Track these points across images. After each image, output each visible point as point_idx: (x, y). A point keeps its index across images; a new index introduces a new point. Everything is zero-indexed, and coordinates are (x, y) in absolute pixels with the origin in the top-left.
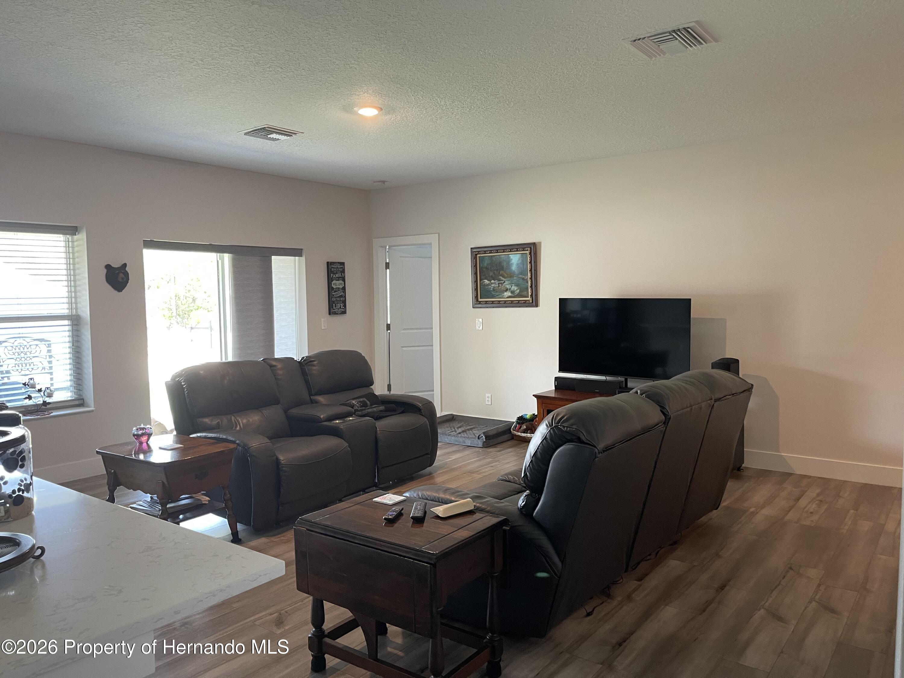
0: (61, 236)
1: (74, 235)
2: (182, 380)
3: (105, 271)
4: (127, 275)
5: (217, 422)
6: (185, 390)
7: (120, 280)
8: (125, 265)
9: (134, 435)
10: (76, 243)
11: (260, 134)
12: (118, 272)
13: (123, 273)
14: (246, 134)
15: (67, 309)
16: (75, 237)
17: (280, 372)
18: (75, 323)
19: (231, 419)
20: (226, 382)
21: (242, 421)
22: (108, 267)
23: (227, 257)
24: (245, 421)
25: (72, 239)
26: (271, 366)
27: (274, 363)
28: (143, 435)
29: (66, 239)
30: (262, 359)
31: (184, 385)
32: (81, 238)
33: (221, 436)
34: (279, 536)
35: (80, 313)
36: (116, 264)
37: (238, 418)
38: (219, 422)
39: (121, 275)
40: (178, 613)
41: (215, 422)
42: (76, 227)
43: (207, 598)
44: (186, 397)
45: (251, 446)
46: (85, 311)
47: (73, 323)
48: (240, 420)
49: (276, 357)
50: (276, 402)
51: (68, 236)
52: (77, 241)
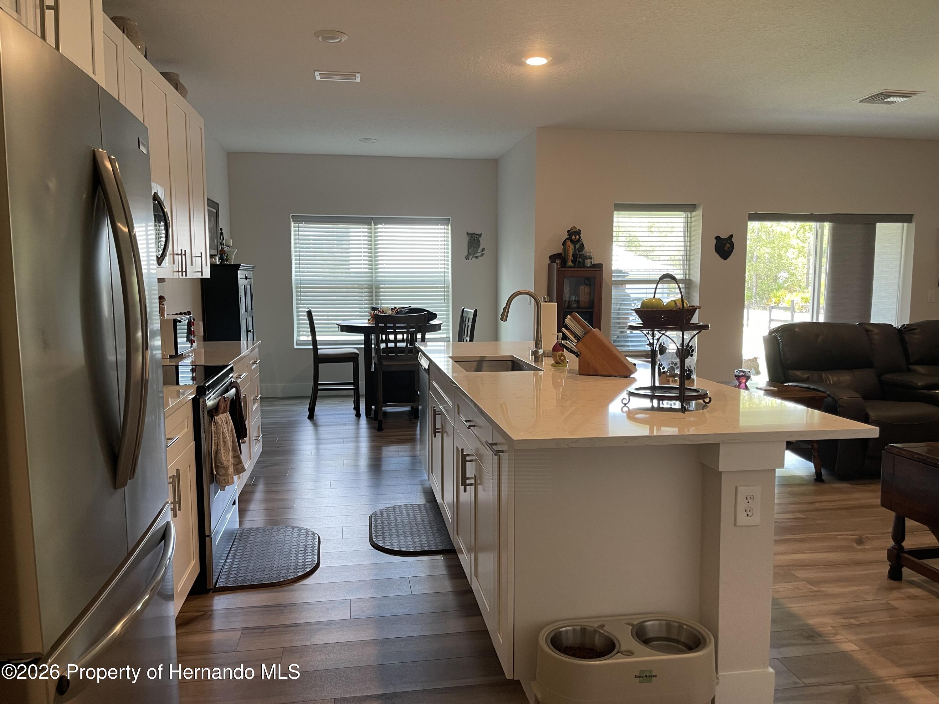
0: (682, 213)
1: (692, 212)
2: (778, 335)
3: (715, 241)
4: (732, 244)
5: (808, 375)
6: (781, 344)
7: (726, 249)
8: (731, 236)
9: (736, 376)
10: (693, 219)
11: (876, 100)
12: (725, 242)
13: (729, 243)
14: (861, 102)
15: (682, 274)
16: (693, 214)
17: (876, 337)
18: (688, 286)
19: (822, 375)
20: (819, 340)
21: (832, 378)
22: (718, 238)
23: (827, 226)
24: (835, 379)
25: (691, 215)
26: (867, 331)
27: (870, 328)
28: (743, 376)
29: (686, 216)
30: (857, 323)
31: (780, 339)
32: (698, 214)
33: (812, 387)
34: (862, 486)
35: (692, 278)
36: (724, 236)
37: (828, 375)
38: (809, 377)
39: (728, 245)
40: (802, 436)
41: (806, 376)
42: (695, 205)
43: (821, 433)
44: (781, 350)
45: (841, 398)
46: (696, 277)
47: (686, 287)
48: (830, 377)
49: (871, 322)
50: (870, 365)
51: (688, 213)
52: (694, 217)
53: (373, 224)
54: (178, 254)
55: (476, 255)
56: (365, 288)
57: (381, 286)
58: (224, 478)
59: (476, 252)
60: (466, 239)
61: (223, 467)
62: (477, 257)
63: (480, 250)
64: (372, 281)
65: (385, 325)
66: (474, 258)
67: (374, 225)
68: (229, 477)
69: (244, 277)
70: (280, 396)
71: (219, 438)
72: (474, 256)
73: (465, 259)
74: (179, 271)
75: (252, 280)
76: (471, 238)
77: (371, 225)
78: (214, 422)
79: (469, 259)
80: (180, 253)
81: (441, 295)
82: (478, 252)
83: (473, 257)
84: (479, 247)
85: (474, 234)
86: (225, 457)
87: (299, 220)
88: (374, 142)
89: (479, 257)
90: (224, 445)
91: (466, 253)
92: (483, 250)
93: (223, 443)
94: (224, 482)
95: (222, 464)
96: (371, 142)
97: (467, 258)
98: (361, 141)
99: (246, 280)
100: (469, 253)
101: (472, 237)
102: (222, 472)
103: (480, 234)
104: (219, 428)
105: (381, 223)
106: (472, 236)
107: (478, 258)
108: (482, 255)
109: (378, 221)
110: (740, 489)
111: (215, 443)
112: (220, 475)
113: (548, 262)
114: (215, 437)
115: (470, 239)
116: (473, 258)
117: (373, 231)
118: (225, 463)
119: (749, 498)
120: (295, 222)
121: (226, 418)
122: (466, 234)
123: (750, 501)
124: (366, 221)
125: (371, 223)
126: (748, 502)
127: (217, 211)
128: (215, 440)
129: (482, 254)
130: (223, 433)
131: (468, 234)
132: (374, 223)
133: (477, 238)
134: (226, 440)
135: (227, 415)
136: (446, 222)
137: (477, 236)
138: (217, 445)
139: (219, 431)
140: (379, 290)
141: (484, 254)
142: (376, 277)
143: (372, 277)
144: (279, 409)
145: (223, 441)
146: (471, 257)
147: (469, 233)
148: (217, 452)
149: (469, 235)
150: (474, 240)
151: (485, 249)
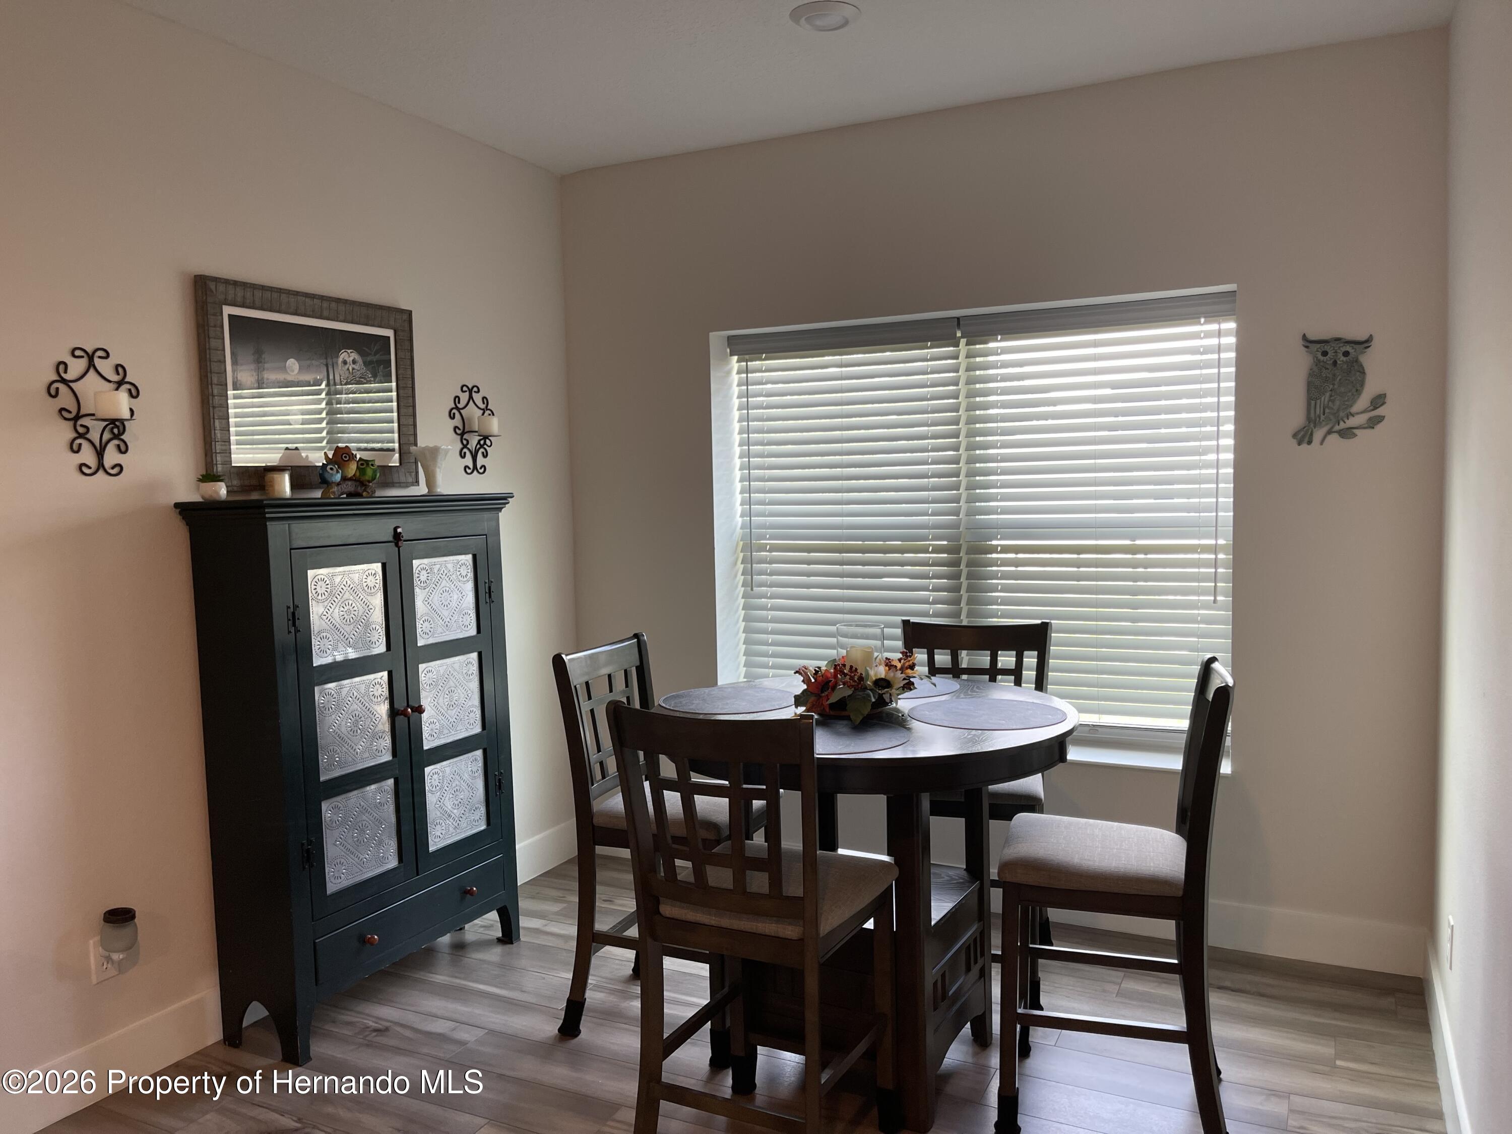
53: (963, 340)
55: (1342, 425)
59: (1343, 414)
60: (1299, 365)
62: (1347, 433)
63: (1363, 401)
64: (956, 526)
66: (1334, 438)
67: (968, 344)
72: (1337, 428)
73: (1294, 442)
76: (1322, 358)
77: (957, 345)
79: (1310, 443)
81: (1205, 578)
82: (1354, 409)
83: (1329, 432)
84: (1359, 392)
85: (1338, 340)
87: (744, 347)
89: (1356, 431)
91: (1297, 417)
92: (1379, 401)
97: (1304, 437)
100: (1312, 421)
101: (1325, 354)
105: (991, 335)
106: (1327, 348)
107: (1355, 435)
108: (1374, 422)
115: (1317, 362)
116: (1329, 437)
117: (963, 361)
120: (739, 353)
122: (1299, 342)
124: (942, 333)
125: (957, 338)
129: (1370, 419)
131: (1308, 342)
132: (965, 337)
133: (1346, 354)
137: (1348, 348)
141: (1381, 418)
142: (971, 513)
143: (957, 513)
146: (1318, 434)
147: (1311, 337)
149: (1315, 347)
150: (1335, 363)
151: (1388, 400)
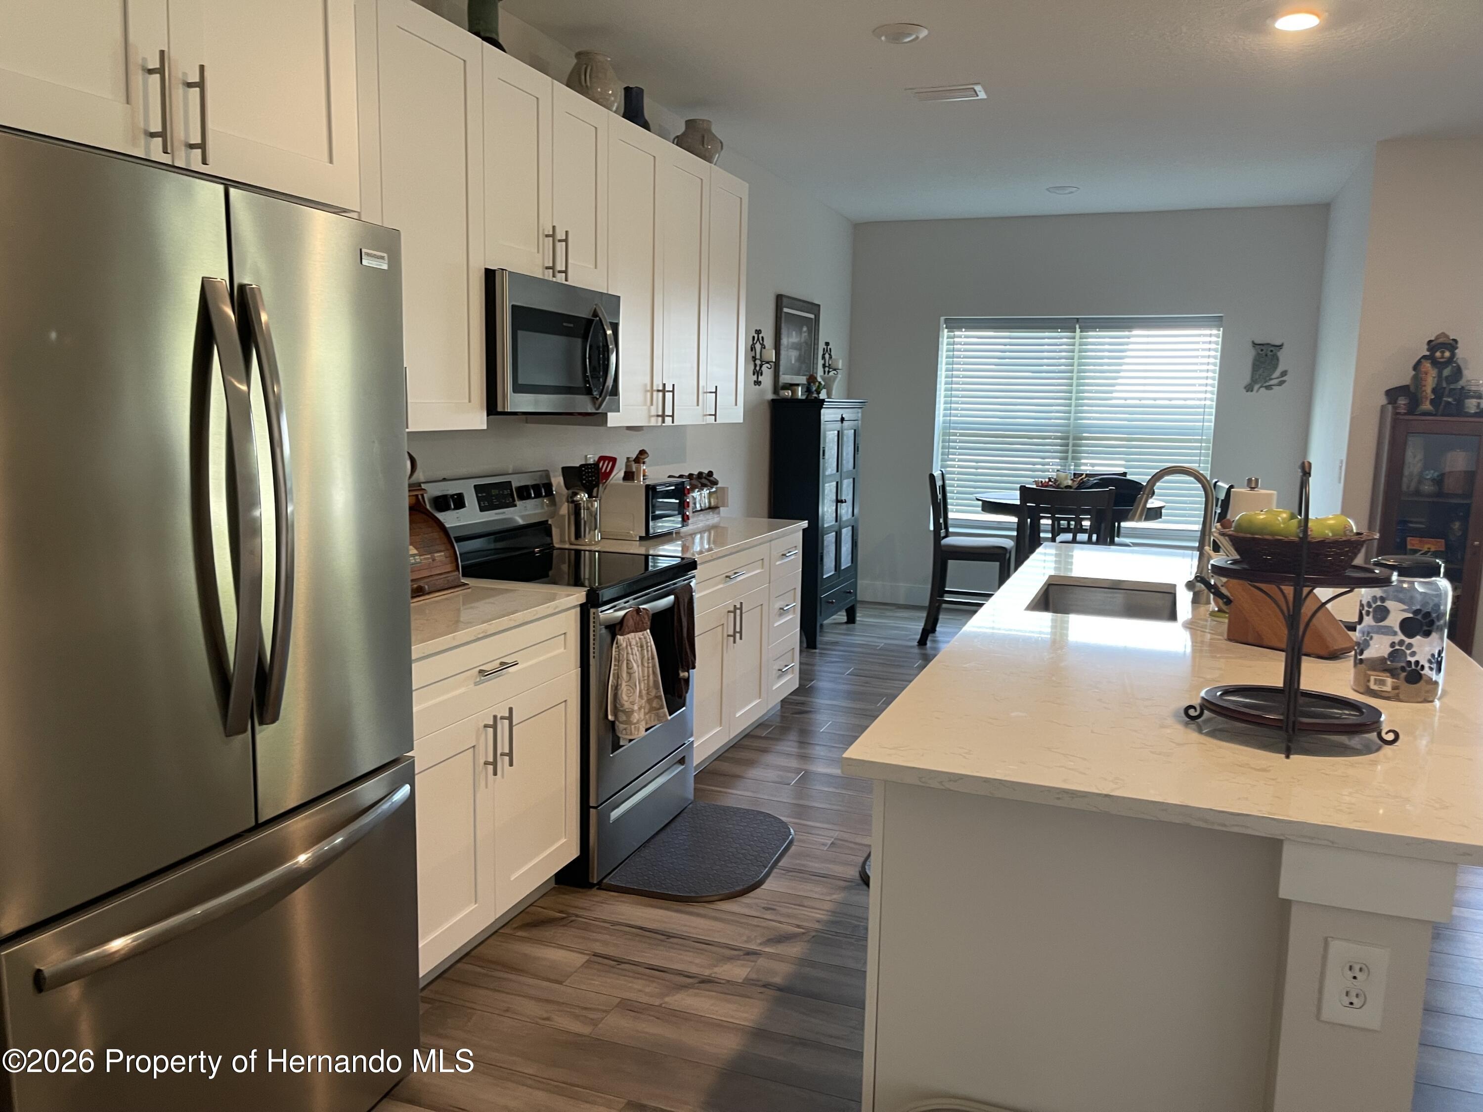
53: (1078, 330)
54: (658, 391)
55: (1267, 384)
56: (1056, 438)
57: (1084, 435)
58: (625, 726)
59: (1268, 378)
60: (1250, 355)
61: (624, 711)
62: (1269, 388)
63: (1277, 373)
64: (1068, 426)
65: (1038, 505)
66: (1263, 389)
67: (1081, 332)
68: (633, 726)
69: (839, 419)
70: (902, 602)
71: (619, 666)
72: (1265, 385)
74: (658, 416)
75: (860, 422)
76: (1260, 352)
77: (1075, 332)
78: (617, 643)
79: (1252, 391)
80: (661, 388)
81: (1195, 455)
82: (1273, 377)
83: (1261, 387)
84: (1276, 369)
85: (1268, 344)
86: (628, 696)
87: (954, 325)
88: (1072, 192)
89: (1273, 387)
90: (628, 679)
91: (1247, 379)
92: (1284, 374)
93: (627, 676)
94: (624, 732)
95: (622, 706)
96: (1067, 192)
97: (1249, 388)
98: (1049, 191)
99: (842, 423)
100: (1254, 380)
101: (1262, 350)
102: (623, 718)
103: (1278, 343)
104: (622, 653)
105: (1093, 328)
106: (1263, 348)
107: (1272, 389)
108: (1281, 383)
109: (1088, 325)
110: (1336, 946)
111: (614, 674)
112: (619, 721)
113: (1383, 400)
114: (615, 665)
115: (1258, 354)
116: (1260, 389)
117: (1077, 341)
118: (627, 705)
119: (1357, 967)
120: (950, 328)
121: (640, 639)
122: (1251, 344)
123: (1358, 974)
124: (1067, 325)
125: (1075, 328)
126: (1355, 978)
127: (817, 316)
128: (614, 670)
130: (627, 660)
131: (1255, 344)
132: (1080, 328)
133: (1272, 351)
134: (632, 672)
135: (643, 635)
136: (1217, 322)
137: (1272, 348)
138: (618, 677)
139: (621, 658)
140: (1080, 441)
141: (1284, 382)
142: (1077, 419)
143: (1069, 419)
144: (885, 623)
145: (628, 673)
146: (1256, 387)
147: (1256, 342)
148: (616, 688)
149: (1257, 347)
150: (1266, 355)
151: (1288, 373)
